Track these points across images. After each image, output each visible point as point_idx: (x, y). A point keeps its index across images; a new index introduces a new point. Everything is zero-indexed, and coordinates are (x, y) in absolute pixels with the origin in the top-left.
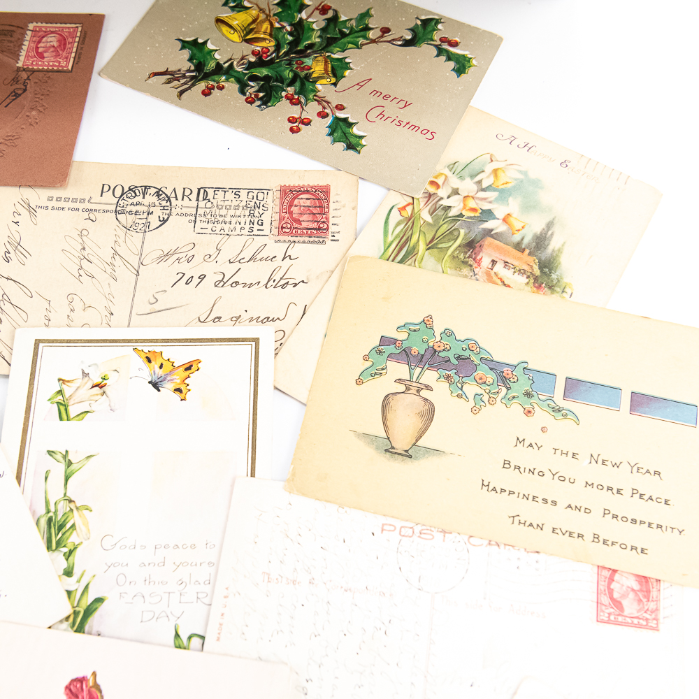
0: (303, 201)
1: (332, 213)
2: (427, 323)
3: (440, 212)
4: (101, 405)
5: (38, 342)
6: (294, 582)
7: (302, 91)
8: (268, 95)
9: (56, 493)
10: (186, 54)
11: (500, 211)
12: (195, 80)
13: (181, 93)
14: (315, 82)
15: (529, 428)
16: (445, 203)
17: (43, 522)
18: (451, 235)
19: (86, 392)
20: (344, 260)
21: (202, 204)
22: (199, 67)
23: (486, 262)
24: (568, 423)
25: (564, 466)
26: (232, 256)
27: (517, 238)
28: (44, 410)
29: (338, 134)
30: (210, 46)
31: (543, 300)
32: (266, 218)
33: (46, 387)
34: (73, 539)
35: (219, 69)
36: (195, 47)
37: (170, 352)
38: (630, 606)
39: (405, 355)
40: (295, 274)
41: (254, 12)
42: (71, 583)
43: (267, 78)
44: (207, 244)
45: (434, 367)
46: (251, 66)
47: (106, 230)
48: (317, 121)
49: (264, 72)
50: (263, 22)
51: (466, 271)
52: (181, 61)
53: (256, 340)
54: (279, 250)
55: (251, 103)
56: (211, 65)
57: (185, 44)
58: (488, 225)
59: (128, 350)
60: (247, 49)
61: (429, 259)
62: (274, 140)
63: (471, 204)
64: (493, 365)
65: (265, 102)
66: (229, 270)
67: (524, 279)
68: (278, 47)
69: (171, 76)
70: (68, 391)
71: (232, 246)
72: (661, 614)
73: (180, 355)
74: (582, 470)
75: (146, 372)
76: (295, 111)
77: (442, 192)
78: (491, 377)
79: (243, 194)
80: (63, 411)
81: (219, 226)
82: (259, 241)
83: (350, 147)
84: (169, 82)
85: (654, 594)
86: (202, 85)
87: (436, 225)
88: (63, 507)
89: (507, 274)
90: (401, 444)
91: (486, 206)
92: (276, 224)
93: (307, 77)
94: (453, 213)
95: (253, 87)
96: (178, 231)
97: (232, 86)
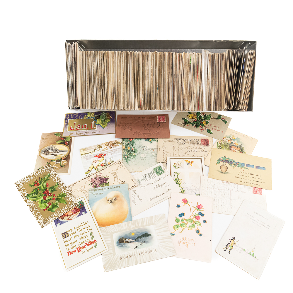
0: (205, 141)
1: (209, 142)
2: (225, 157)
3: (225, 142)
4: (180, 167)
5: (170, 159)
6: (211, 188)
7: (202, 126)
8: (197, 126)
9: (176, 177)
10: (183, 120)
11: (234, 142)
12: (186, 124)
13: (184, 126)
14: (204, 124)
15: (242, 170)
16: (226, 141)
17: (175, 181)
18: (227, 145)
19: (178, 165)
20: (212, 149)
21: (190, 141)
22: (186, 122)
23: (233, 149)
24: (247, 170)
25: (247, 175)
26: (196, 148)
27: (237, 146)
28: (172, 167)
29: (208, 132)
30: (187, 119)
31: (242, 154)
32: (200, 143)
33: (172, 164)
34: (180, 183)
35: (189, 123)
36: (185, 119)
37: (189, 160)
38: (258, 192)
39: (223, 161)
40: (205, 150)
41: (193, 114)
42: (180, 188)
43: (196, 124)
44: (192, 146)
45: (227, 162)
46: (194, 122)
47: (176, 145)
48: (205, 130)
49: (196, 123)
50: (194, 116)
51: (230, 150)
52: (183, 121)
53: (201, 159)
54: (202, 147)
55: (195, 127)
56: (188, 122)
57: (183, 119)
58: (233, 144)
59: (183, 160)
60: (193, 120)
61: (224, 148)
62: (199, 133)
63: (230, 141)
64: (235, 162)
65: (197, 127)
66: (195, 150)
67: (239, 151)
68: (197, 119)
69: (182, 123)
70: (175, 165)
71: (195, 147)
72: (262, 193)
73: (191, 160)
74: (250, 175)
75: (186, 163)
76: (201, 128)
77: (225, 140)
78: (235, 164)
79: (196, 140)
80: (175, 167)
81: (193, 144)
82: (199, 146)
83: (210, 133)
84: (182, 124)
85: (261, 190)
86: (187, 125)
87: (225, 144)
88: (177, 179)
89: (236, 151)
90: (224, 171)
91: (232, 142)
92: (201, 144)
93: (203, 124)
94: (227, 143)
95: (194, 125)
96: (187, 144)
97: (191, 125)
